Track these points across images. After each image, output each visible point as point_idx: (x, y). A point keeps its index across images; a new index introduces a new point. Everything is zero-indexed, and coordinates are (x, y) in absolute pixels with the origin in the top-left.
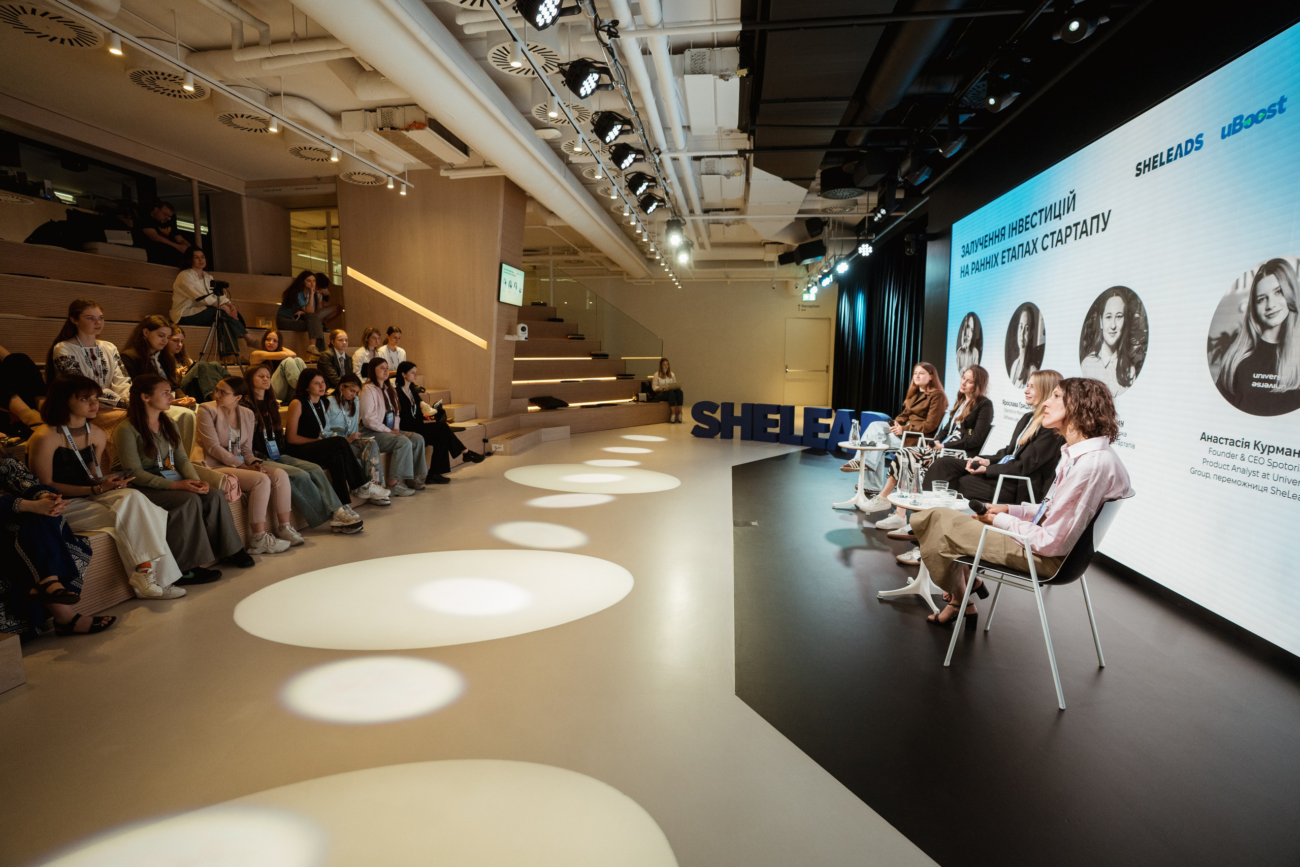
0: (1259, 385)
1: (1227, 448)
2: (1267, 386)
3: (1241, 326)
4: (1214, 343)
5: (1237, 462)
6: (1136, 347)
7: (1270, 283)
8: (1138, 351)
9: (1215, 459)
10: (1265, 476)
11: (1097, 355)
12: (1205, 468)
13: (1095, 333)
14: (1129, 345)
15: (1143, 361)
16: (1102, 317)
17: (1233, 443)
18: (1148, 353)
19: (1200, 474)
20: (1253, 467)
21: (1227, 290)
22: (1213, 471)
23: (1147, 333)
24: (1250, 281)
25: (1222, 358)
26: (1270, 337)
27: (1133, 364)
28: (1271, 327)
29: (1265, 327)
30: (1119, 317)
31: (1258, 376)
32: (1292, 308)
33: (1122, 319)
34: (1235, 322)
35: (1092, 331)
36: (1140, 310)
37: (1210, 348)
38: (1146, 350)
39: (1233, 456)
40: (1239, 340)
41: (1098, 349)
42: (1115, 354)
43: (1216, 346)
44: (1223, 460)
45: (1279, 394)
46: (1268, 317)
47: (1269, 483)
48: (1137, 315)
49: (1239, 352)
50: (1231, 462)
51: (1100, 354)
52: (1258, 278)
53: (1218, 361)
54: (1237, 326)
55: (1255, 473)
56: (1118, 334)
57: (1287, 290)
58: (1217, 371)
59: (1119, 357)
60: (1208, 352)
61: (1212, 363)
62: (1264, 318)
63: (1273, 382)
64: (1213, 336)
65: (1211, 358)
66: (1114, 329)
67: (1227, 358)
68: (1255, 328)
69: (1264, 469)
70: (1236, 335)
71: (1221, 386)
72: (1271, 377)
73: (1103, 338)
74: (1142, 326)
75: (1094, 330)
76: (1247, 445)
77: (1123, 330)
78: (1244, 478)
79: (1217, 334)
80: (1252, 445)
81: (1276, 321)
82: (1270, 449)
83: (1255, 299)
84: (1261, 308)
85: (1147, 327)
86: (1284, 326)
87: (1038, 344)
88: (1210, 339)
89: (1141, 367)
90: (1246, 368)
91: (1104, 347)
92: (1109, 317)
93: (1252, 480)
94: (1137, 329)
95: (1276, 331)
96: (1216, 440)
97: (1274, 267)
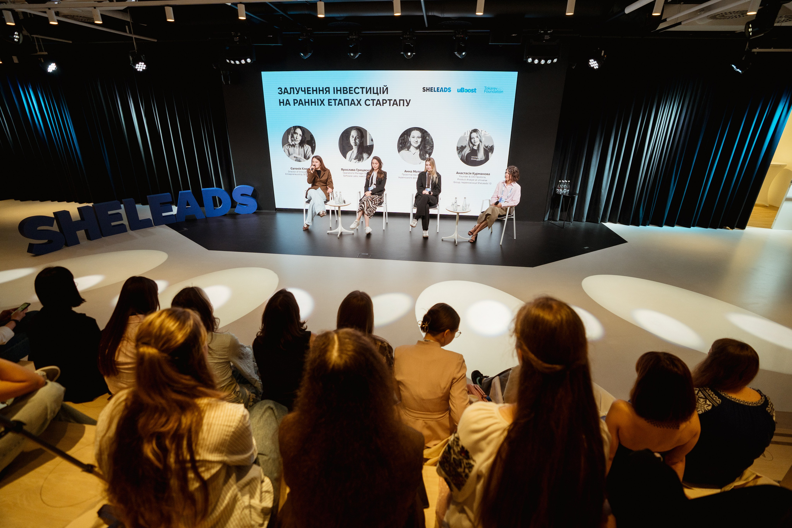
0: (473, 159)
1: (465, 175)
2: (475, 159)
3: (467, 144)
4: (459, 148)
5: (468, 178)
6: (428, 148)
7: (474, 135)
8: (429, 149)
9: (461, 178)
10: (476, 180)
11: (408, 150)
12: (459, 181)
13: (406, 143)
14: (425, 147)
15: (432, 152)
16: (409, 137)
17: (467, 173)
18: (434, 150)
19: (457, 182)
20: (472, 179)
21: (462, 134)
22: (461, 181)
23: (433, 144)
24: (469, 134)
25: (462, 152)
26: (475, 148)
27: (427, 153)
28: (475, 145)
29: (474, 145)
30: (419, 138)
31: (473, 157)
32: (481, 141)
33: (421, 139)
34: (465, 143)
35: (404, 142)
36: (429, 136)
37: (458, 149)
38: (433, 149)
39: (467, 177)
40: (466, 148)
41: (408, 148)
42: (418, 150)
43: (460, 149)
44: (463, 178)
45: (479, 161)
46: (475, 143)
47: (477, 182)
48: (428, 138)
49: (467, 151)
50: (466, 178)
51: (410, 150)
52: (471, 133)
53: (461, 153)
54: (466, 144)
55: (473, 180)
56: (419, 144)
57: (479, 137)
58: (460, 156)
59: (420, 151)
60: (457, 150)
61: (459, 153)
62: (473, 143)
63: (477, 158)
64: (458, 146)
65: (458, 152)
66: (417, 141)
67: (463, 152)
68: (471, 145)
69: (476, 178)
70: (465, 147)
71: (462, 159)
72: (476, 157)
73: (411, 144)
74: (430, 142)
75: (405, 141)
76: (471, 174)
77: (421, 142)
78: (470, 181)
79: (460, 146)
80: (472, 174)
81: (477, 144)
82: (477, 174)
83: (471, 138)
84: (473, 140)
85: (433, 142)
86: (479, 145)
87: (368, 145)
88: (457, 147)
89: (431, 154)
90: (469, 155)
91: (412, 147)
92: (414, 137)
93: (473, 182)
94: (428, 142)
95: (477, 146)
96: (462, 173)
97: (475, 131)
